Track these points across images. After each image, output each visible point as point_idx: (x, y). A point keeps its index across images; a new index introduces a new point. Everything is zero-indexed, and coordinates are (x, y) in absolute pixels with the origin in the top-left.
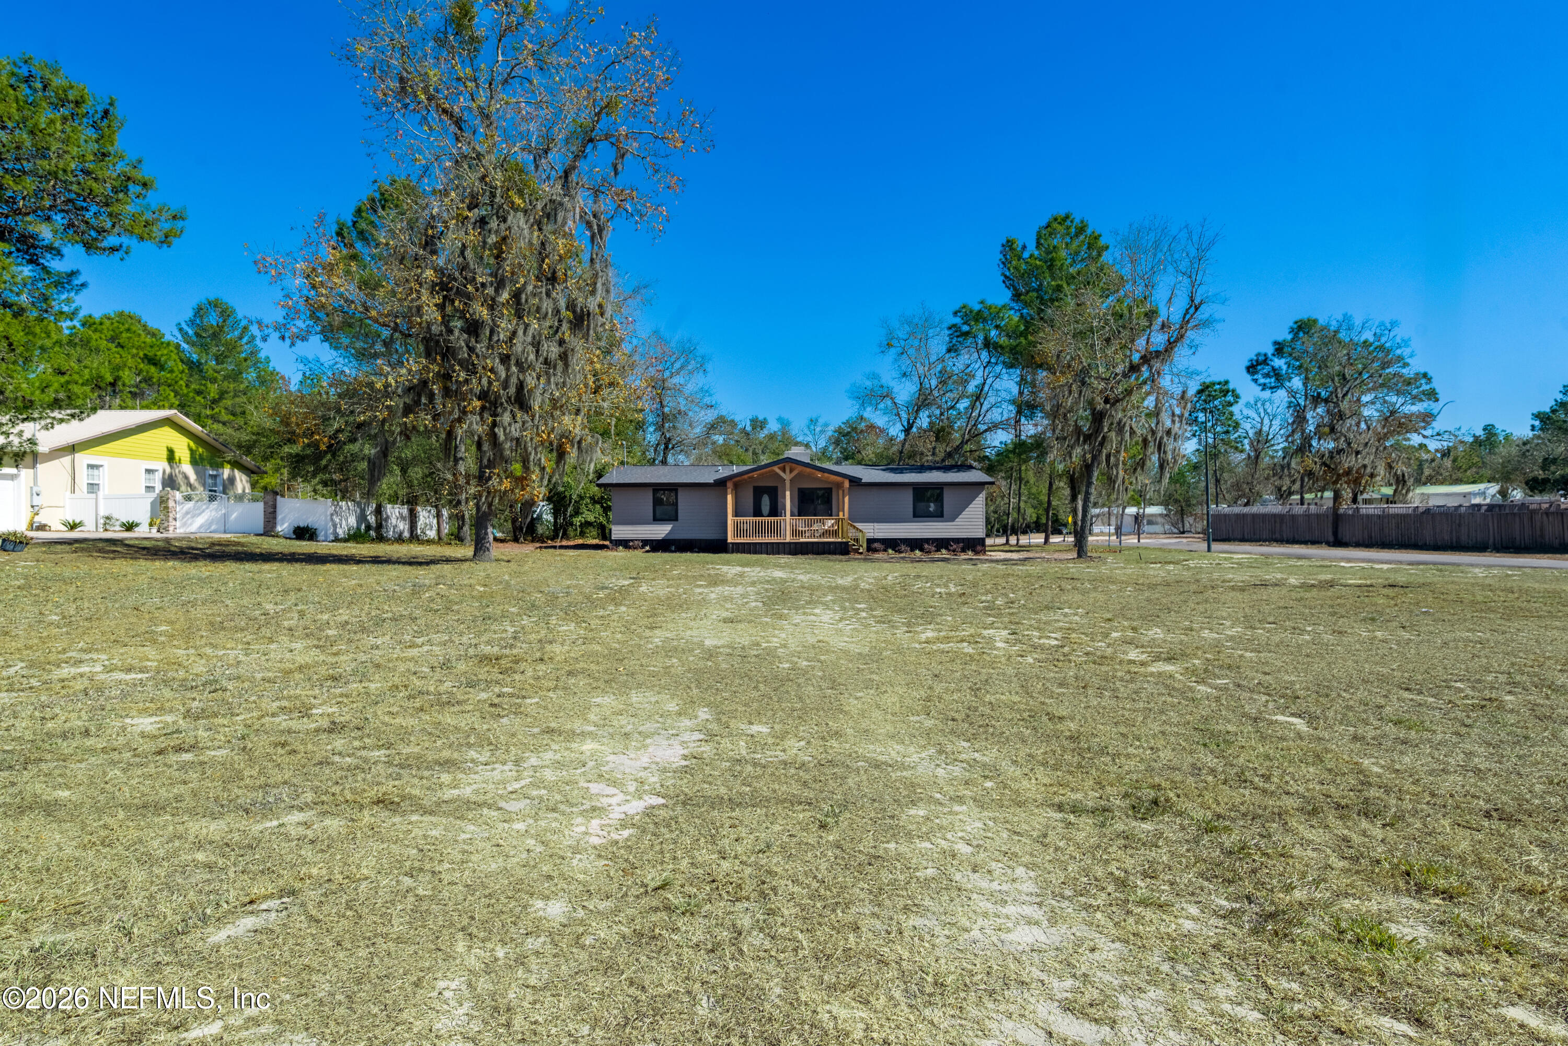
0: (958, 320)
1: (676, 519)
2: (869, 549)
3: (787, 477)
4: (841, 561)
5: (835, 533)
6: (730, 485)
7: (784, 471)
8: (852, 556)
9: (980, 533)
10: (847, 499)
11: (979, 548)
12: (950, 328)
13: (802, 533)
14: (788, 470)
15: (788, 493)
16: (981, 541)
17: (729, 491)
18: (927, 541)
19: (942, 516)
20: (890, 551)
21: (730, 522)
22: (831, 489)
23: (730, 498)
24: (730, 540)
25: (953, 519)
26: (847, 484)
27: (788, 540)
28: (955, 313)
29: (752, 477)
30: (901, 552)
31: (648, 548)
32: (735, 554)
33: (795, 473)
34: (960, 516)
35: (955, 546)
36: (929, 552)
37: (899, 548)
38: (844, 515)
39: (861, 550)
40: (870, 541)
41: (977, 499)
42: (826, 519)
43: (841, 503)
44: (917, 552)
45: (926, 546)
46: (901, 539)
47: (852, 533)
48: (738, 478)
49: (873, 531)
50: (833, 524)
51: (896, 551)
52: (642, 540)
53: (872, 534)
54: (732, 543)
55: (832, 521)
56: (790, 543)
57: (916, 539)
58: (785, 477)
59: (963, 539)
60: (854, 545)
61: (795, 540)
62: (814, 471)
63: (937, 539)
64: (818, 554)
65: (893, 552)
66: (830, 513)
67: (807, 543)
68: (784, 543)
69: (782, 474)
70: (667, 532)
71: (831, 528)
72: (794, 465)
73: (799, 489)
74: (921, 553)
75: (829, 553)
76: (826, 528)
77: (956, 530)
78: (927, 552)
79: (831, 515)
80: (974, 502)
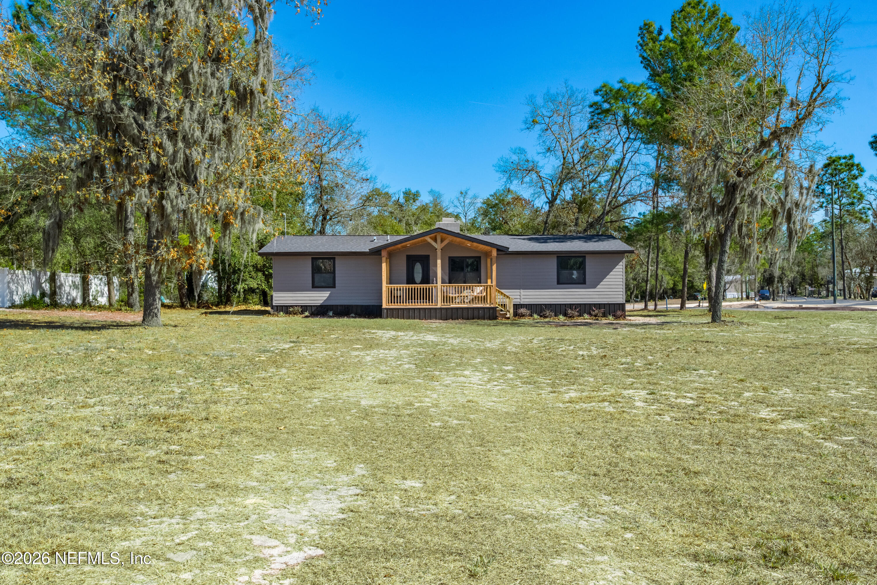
0: (598, 99)
1: (334, 286)
2: (516, 314)
3: (438, 246)
4: (489, 325)
5: (484, 299)
6: (384, 253)
7: (435, 240)
8: (499, 320)
9: (619, 297)
10: (494, 267)
11: (619, 313)
12: (591, 106)
13: (452, 300)
14: (439, 240)
15: (439, 262)
16: (622, 307)
17: (384, 259)
18: (571, 306)
19: (585, 282)
20: (536, 316)
21: (384, 289)
22: (479, 258)
23: (384, 266)
24: (384, 306)
25: (594, 285)
26: (494, 253)
27: (439, 306)
28: (596, 92)
29: (405, 247)
30: (545, 317)
31: (307, 314)
32: (389, 319)
33: (445, 242)
34: (602, 283)
35: (596, 311)
36: (572, 317)
37: (544, 313)
38: (492, 283)
39: (508, 316)
40: (517, 307)
41: (617, 267)
42: (476, 286)
43: (489, 271)
44: (561, 317)
45: (569, 311)
46: (546, 305)
47: (499, 299)
48: (392, 248)
49: (519, 297)
50: (481, 291)
51: (541, 316)
52: (302, 306)
53: (519, 300)
54: (387, 309)
55: (481, 288)
56: (441, 309)
57: (560, 304)
58: (436, 247)
59: (604, 304)
60: (502, 311)
61: (446, 306)
62: (464, 240)
63: (580, 304)
64: (468, 319)
65: (539, 317)
66: (479, 281)
67: (457, 309)
68: (436, 309)
69: (433, 243)
70: (325, 298)
71: (480, 295)
72: (444, 235)
73: (450, 257)
74: (564, 318)
75: (479, 319)
76: (475, 294)
77: (597, 296)
78: (570, 317)
79: (480, 282)
80: (614, 270)
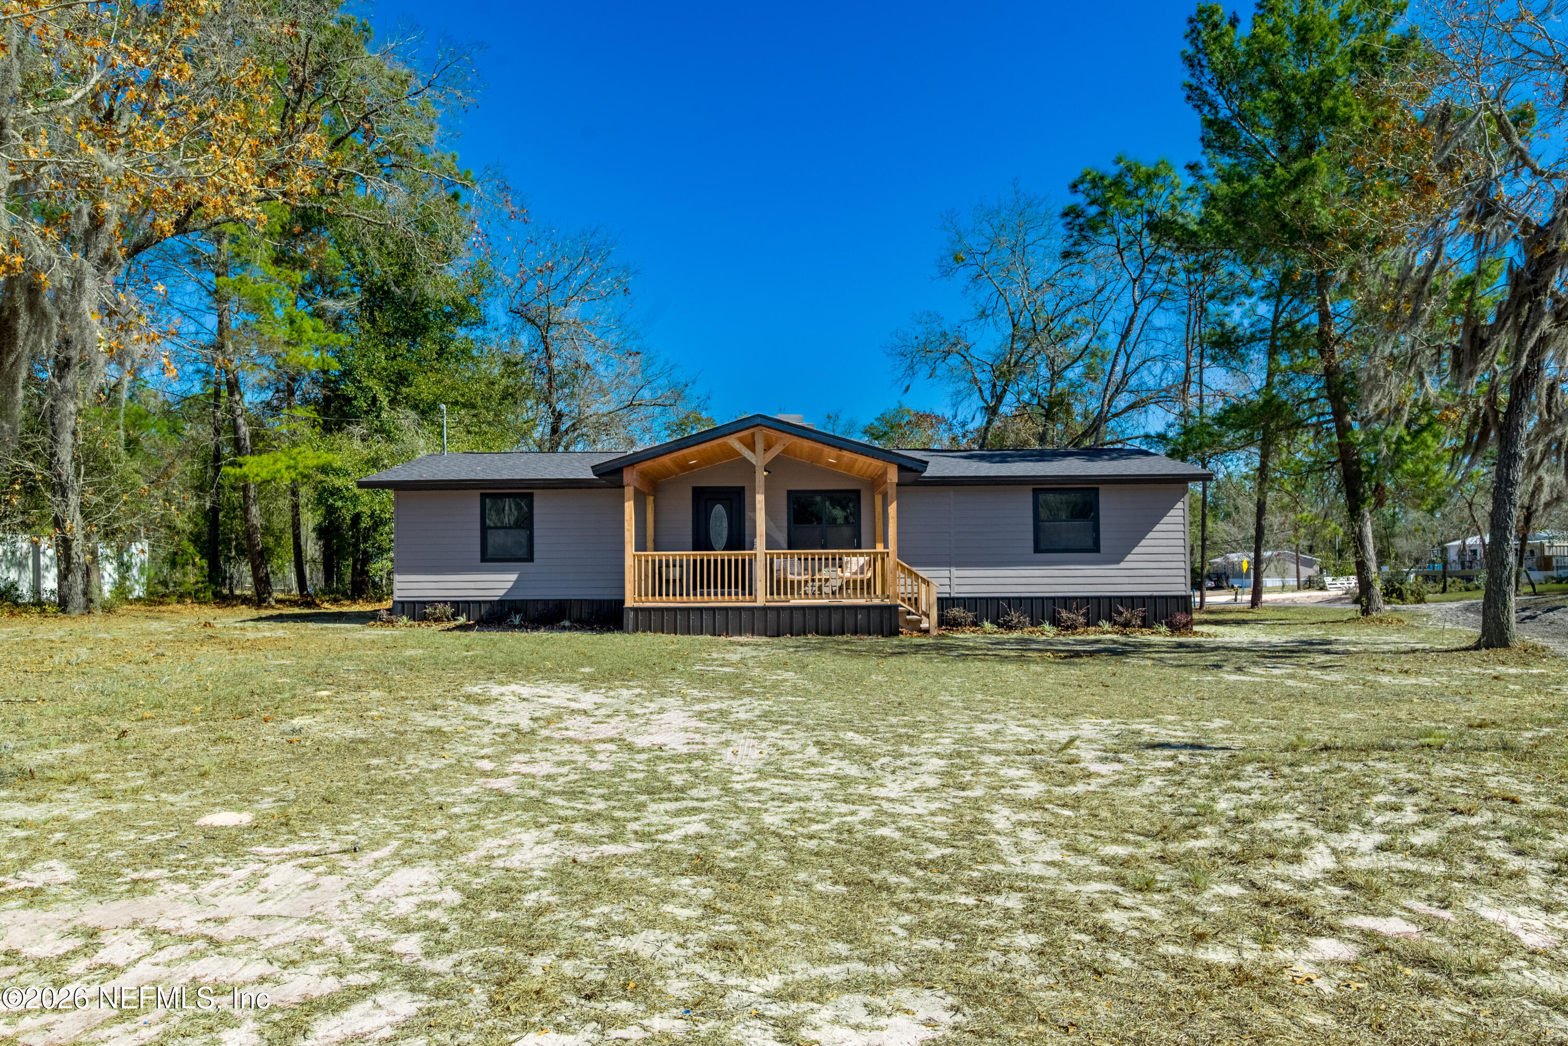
0: (1080, 199)
1: (530, 558)
2: (943, 621)
3: (758, 460)
4: (883, 655)
5: (867, 586)
6: (630, 477)
7: (751, 446)
8: (907, 638)
9: (1179, 586)
10: (893, 509)
11: (1181, 618)
12: (1066, 214)
13: (794, 588)
14: (760, 446)
15: (760, 499)
16: (1183, 603)
17: (629, 491)
18: (1066, 602)
19: (1096, 548)
20: (987, 625)
21: (629, 561)
22: (857, 493)
23: (629, 507)
24: (629, 603)
25: (1118, 558)
26: (893, 475)
27: (760, 602)
28: (1074, 187)
29: (684, 467)
30: (1010, 628)
31: (462, 620)
32: (640, 635)
33: (776, 450)
34: (1136, 550)
35: (1127, 614)
36: (1071, 627)
37: (1007, 618)
38: (886, 547)
39: (924, 625)
40: (944, 603)
41: (1172, 512)
42: (848, 555)
43: (879, 524)
44: (1047, 626)
45: (1065, 614)
46: (1009, 599)
47: (902, 586)
48: (649, 463)
49: (947, 581)
50: (862, 568)
51: (1000, 626)
52: (453, 602)
53: (947, 589)
54: (635, 610)
55: (862, 560)
56: (765, 609)
57: (1042, 598)
58: (753, 461)
59: (1143, 598)
60: (909, 613)
61: (779, 601)
62: (819, 446)
63: (1087, 598)
64: (829, 634)
65: (995, 628)
66: (855, 543)
67: (803, 608)
68: (752, 609)
69: (746, 453)
70: (509, 585)
71: (859, 577)
72: (774, 434)
73: (790, 493)
74: (1055, 630)
75: (855, 633)
76: (847, 574)
77: (1127, 580)
78: (1067, 628)
79: (859, 547)
80: (1165, 519)
